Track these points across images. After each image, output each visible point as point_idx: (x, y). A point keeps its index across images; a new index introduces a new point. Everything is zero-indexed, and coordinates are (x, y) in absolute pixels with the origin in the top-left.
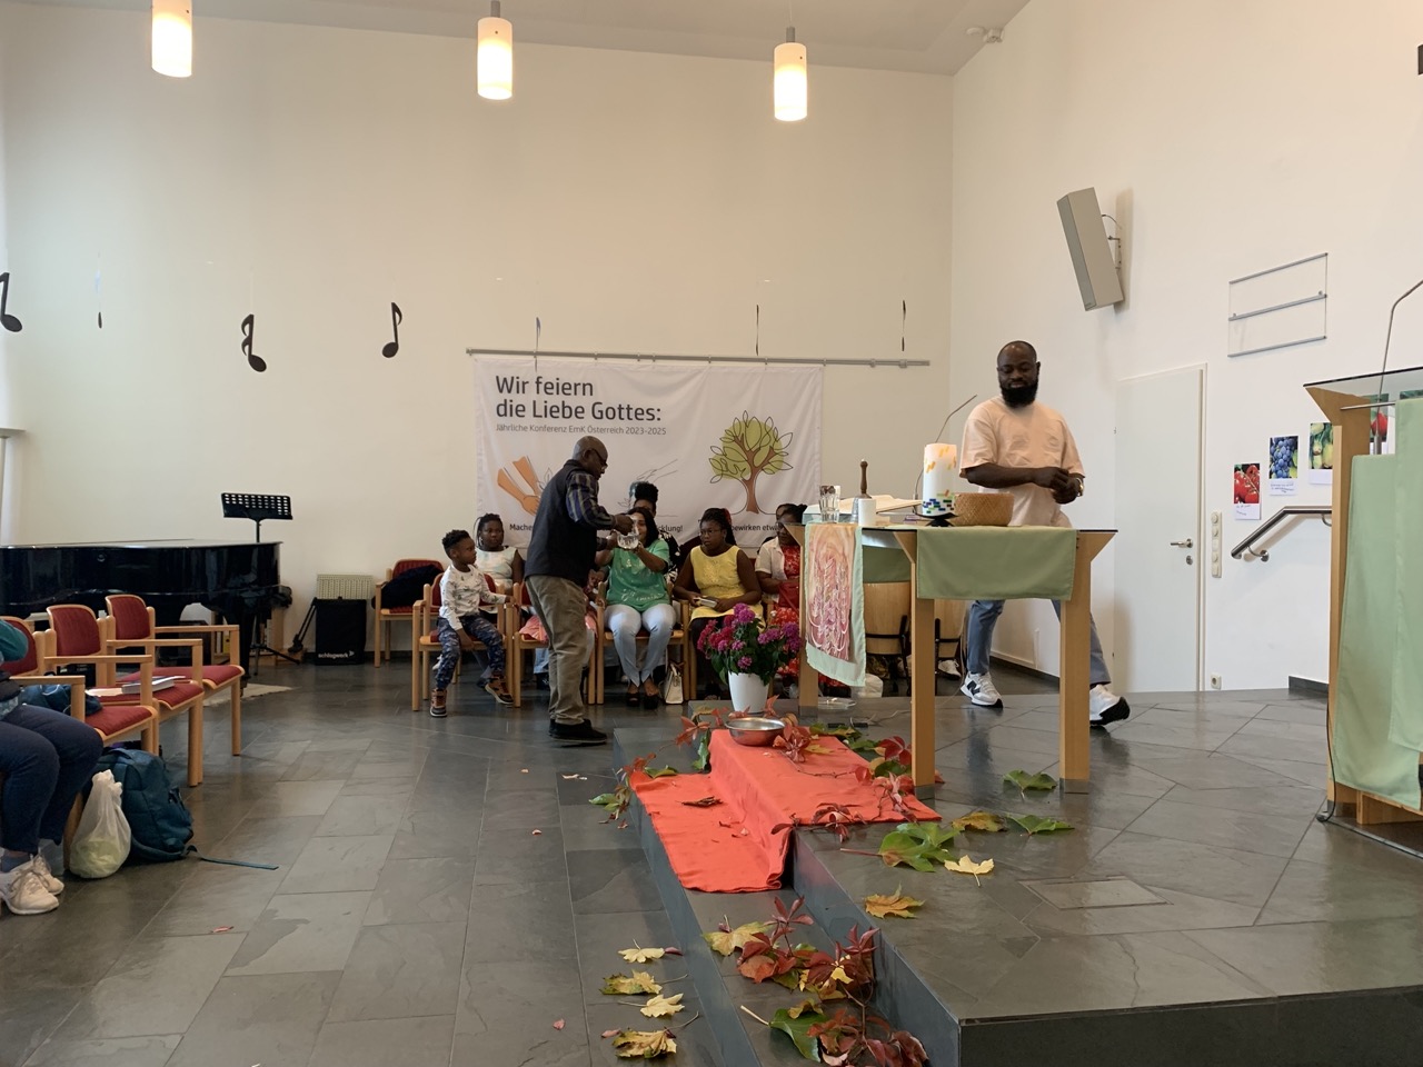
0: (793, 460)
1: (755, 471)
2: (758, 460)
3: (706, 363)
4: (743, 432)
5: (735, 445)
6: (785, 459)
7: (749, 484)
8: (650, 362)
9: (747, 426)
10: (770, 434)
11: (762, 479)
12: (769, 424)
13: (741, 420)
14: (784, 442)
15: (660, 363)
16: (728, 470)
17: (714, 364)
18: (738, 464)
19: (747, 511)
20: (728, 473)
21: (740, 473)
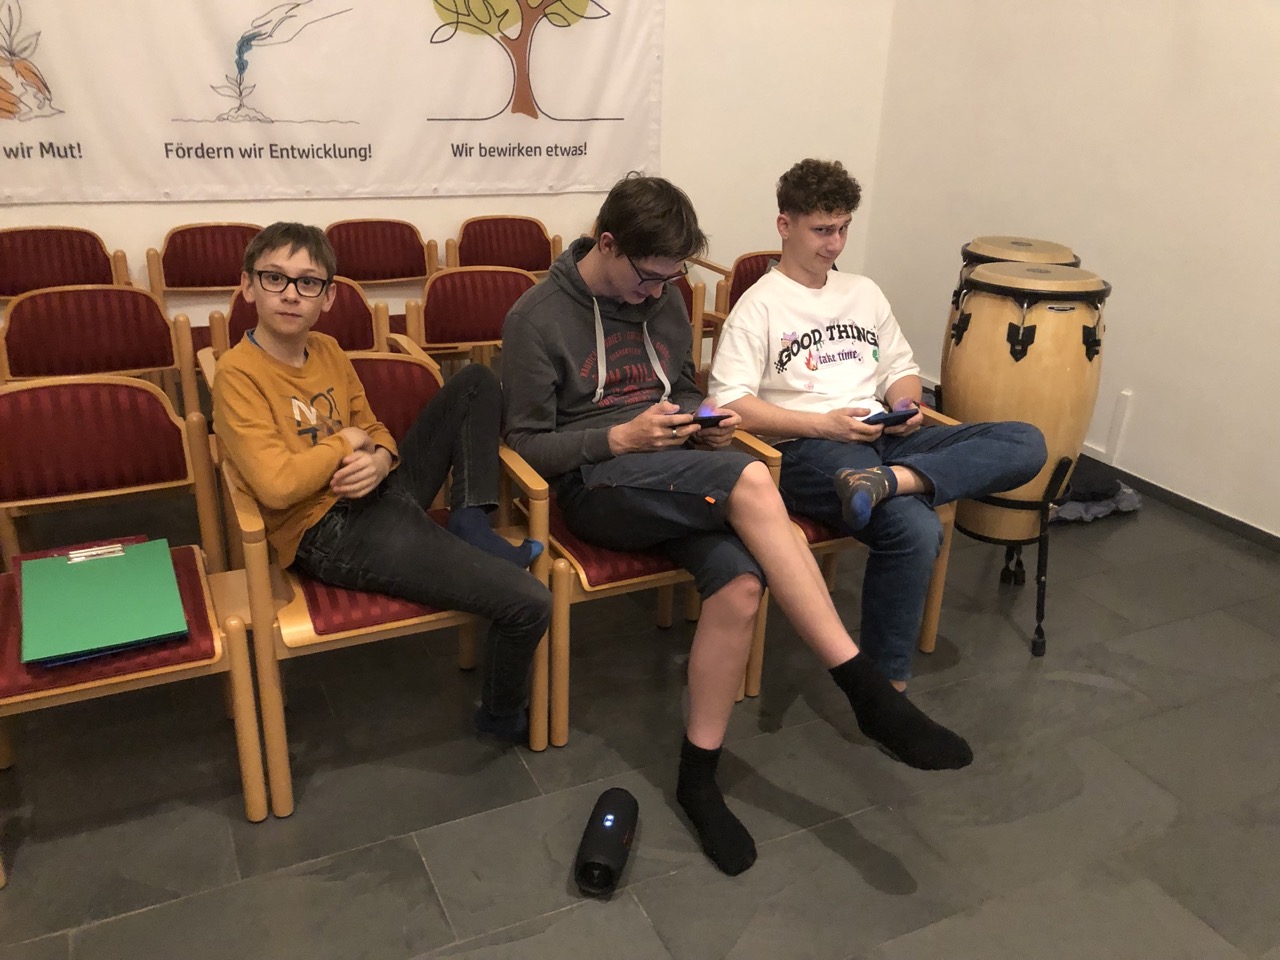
1: (529, 18)
7: (519, 50)
11: (546, 37)
19: (514, 111)
20: (471, 20)
21: (495, 21)
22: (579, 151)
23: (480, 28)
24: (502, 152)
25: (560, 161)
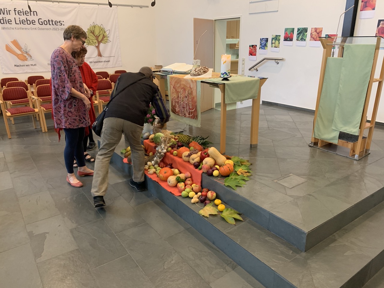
0: (111, 39)
1: (99, 43)
2: (100, 39)
3: (77, 4)
4: (93, 29)
5: (91, 34)
6: (108, 38)
7: (98, 47)
8: (57, 3)
9: (95, 27)
10: (102, 30)
11: (102, 45)
12: (102, 26)
13: (92, 25)
14: (107, 33)
15: (61, 4)
16: (90, 43)
17: (81, 4)
18: (93, 40)
19: (98, 56)
20: (90, 44)
21: (94, 44)
22: (109, 61)
23: (91, 45)
24: (97, 62)
25: (106, 63)
